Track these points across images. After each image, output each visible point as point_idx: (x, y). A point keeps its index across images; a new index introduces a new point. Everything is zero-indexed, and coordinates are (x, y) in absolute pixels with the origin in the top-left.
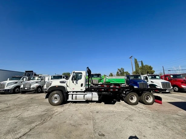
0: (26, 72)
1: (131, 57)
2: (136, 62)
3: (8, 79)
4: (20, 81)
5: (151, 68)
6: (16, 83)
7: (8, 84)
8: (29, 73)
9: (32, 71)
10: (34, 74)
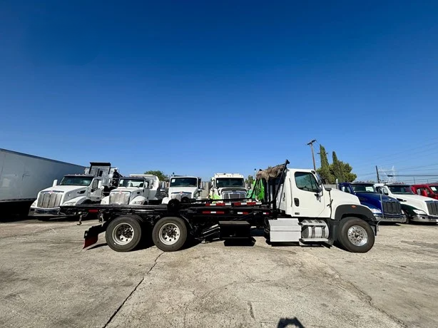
0: (93, 164)
1: (313, 141)
2: (323, 154)
3: (55, 182)
4: (90, 187)
5: (348, 168)
6: (83, 192)
7: (68, 194)
8: (99, 167)
9: (109, 164)
10: (113, 170)
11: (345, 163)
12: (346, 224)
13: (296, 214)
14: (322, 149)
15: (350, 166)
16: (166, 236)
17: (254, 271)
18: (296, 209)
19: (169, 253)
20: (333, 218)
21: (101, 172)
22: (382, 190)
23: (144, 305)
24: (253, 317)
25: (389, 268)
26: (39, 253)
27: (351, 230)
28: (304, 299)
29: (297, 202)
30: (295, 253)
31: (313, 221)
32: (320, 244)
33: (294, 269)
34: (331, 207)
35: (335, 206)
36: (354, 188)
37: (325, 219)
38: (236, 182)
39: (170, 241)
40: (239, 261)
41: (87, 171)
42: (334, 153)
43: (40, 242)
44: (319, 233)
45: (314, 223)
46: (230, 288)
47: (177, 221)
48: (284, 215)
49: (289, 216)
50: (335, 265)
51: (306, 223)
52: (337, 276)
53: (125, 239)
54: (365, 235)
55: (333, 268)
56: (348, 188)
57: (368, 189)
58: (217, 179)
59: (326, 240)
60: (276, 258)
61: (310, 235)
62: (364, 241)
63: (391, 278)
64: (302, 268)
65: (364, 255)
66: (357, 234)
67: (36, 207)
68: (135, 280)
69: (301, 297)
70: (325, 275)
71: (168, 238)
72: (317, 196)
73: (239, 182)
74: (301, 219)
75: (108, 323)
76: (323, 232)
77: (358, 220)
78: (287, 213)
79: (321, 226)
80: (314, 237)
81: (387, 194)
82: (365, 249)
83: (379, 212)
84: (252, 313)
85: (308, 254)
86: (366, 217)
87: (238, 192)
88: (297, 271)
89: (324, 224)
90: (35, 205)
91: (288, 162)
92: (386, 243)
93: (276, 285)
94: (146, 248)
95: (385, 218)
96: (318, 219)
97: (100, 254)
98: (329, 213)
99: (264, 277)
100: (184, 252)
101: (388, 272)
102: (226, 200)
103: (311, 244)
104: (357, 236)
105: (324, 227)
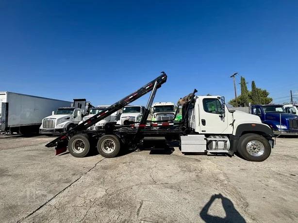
0: (75, 100)
1: (235, 74)
2: (243, 84)
3: (53, 112)
4: (73, 115)
5: (265, 94)
6: (68, 118)
7: (59, 120)
8: (79, 102)
9: (85, 100)
10: (87, 104)
11: (263, 89)
12: (246, 139)
13: (202, 131)
14: (243, 80)
15: (267, 92)
16: (107, 148)
17: (161, 175)
18: (203, 128)
19: (108, 159)
20: (234, 134)
21: (81, 105)
22: (290, 110)
23: (68, 198)
24: (138, 214)
25: (278, 177)
26: (30, 158)
27: (250, 144)
28: (187, 201)
29: (204, 122)
30: (199, 161)
31: (217, 137)
32: (224, 154)
33: (193, 175)
34: (233, 125)
35: (236, 125)
36: (264, 109)
37: (228, 135)
38: (170, 108)
39: (110, 151)
40: (153, 166)
41: (72, 105)
42: (253, 83)
43: (37, 150)
44: (221, 146)
45: (218, 138)
46: (135, 188)
47: (112, 138)
48: (193, 132)
49: (198, 133)
50: (230, 172)
51: (212, 138)
52: (226, 182)
53: (81, 149)
54: (263, 148)
55: (225, 175)
56: (259, 109)
57: (278, 109)
58: (155, 107)
59: (227, 152)
60: (183, 164)
61: (214, 147)
62: (261, 153)
63: (276, 186)
64: (200, 174)
65: (259, 164)
66: (255, 147)
67: (42, 128)
68: (74, 178)
69: (186, 199)
70: (217, 180)
71: (109, 149)
72: (221, 117)
73: (171, 108)
74: (207, 135)
75: (37, 210)
76: (225, 145)
77: (257, 135)
78: (196, 131)
79: (224, 141)
80: (217, 149)
81: (295, 113)
82: (261, 159)
83: (285, 127)
84: (139, 210)
85: (210, 162)
86: (265, 133)
87: (168, 116)
88: (194, 176)
89: (227, 139)
90: (41, 127)
91: (196, 91)
92: (285, 153)
93: (171, 187)
94: (95, 155)
95: (290, 132)
96: (222, 135)
97: (65, 159)
98: (232, 131)
99: (166, 180)
100: (118, 158)
101: (277, 179)
102: (159, 122)
103: (216, 154)
104: (254, 149)
105: (226, 141)
